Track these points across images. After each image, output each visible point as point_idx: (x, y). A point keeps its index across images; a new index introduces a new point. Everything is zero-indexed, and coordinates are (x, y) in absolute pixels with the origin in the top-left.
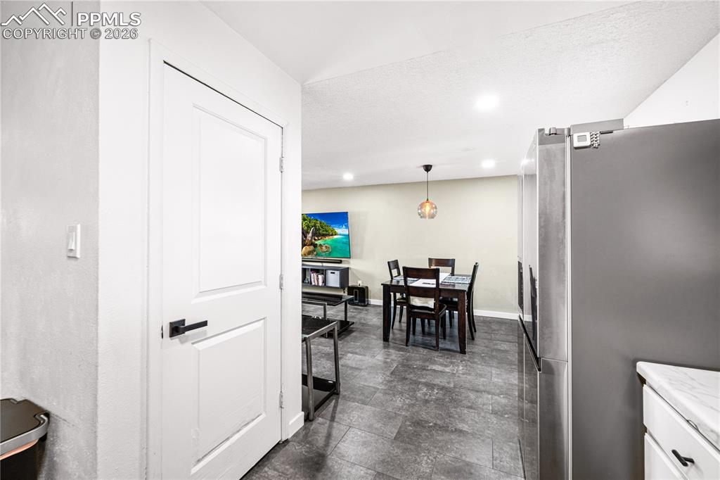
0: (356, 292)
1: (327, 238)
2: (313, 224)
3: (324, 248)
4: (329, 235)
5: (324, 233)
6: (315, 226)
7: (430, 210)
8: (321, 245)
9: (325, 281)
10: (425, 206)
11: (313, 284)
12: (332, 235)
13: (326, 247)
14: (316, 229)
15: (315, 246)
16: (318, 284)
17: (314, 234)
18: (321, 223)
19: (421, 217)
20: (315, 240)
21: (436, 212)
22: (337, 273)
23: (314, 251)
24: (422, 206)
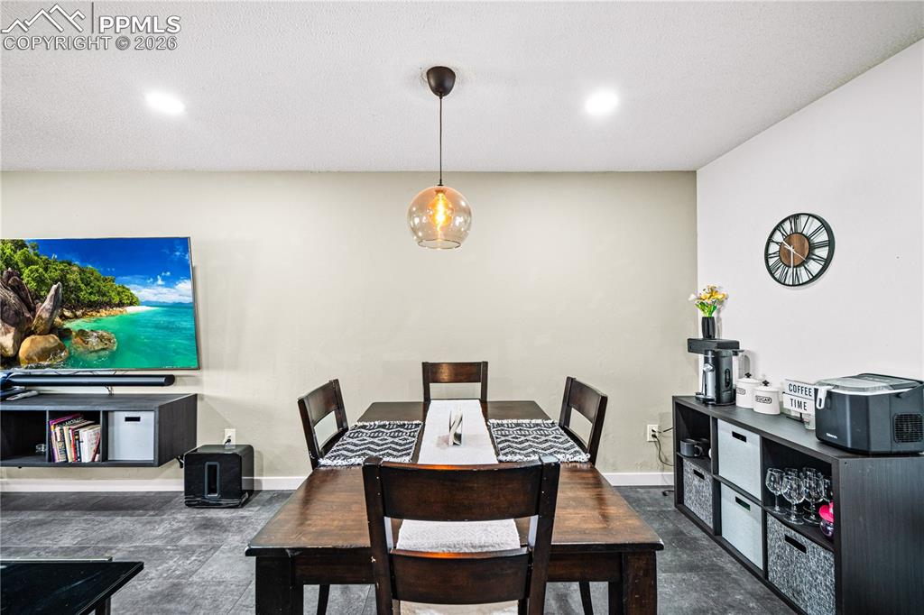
0: (212, 469)
1: (103, 312)
2: (56, 274)
3: (93, 341)
4: (110, 304)
5: (94, 298)
6: (63, 279)
7: (449, 219)
8: (82, 333)
9: (103, 447)
10: (434, 206)
11: (59, 458)
12: (121, 304)
13: (101, 338)
14: (66, 288)
15: (64, 334)
16: (78, 457)
17: (59, 303)
18: (82, 271)
19: (420, 241)
20: (63, 317)
21: (468, 224)
22: (148, 418)
23: (62, 349)
24: (424, 204)
